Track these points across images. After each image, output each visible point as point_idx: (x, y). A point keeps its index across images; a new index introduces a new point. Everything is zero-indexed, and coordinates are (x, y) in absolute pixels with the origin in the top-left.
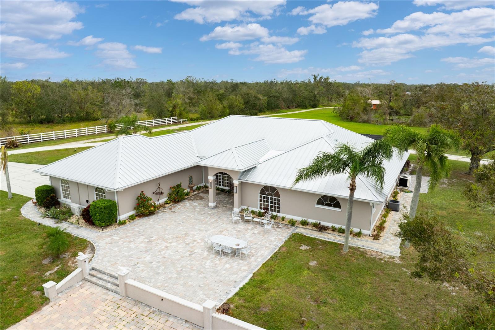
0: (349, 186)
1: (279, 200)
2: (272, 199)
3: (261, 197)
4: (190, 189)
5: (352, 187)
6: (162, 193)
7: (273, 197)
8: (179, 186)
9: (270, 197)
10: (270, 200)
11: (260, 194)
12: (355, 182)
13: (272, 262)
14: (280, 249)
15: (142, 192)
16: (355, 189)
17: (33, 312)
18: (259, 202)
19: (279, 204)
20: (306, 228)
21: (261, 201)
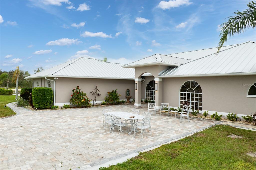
1: (200, 96)
2: (193, 95)
3: (182, 94)
4: (127, 100)
6: (98, 94)
7: (195, 93)
9: (190, 93)
10: (190, 97)
13: (179, 146)
14: (195, 134)
15: (78, 86)
18: (180, 100)
19: (200, 100)
20: (235, 123)
21: (181, 98)
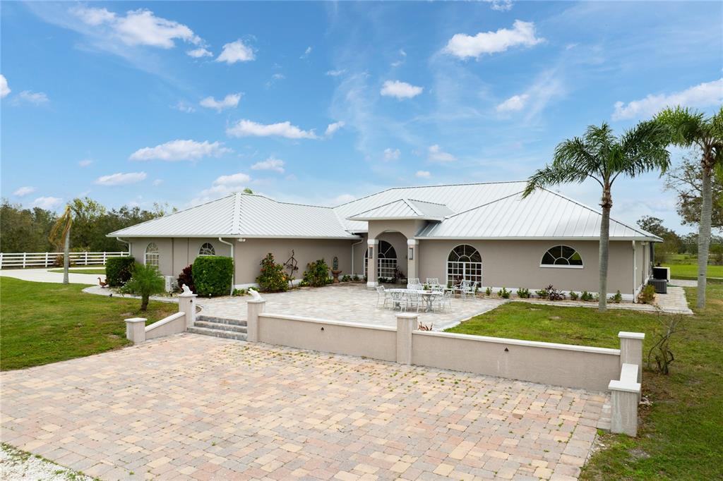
0: (601, 202)
1: (479, 266)
2: (468, 266)
3: (450, 265)
4: (335, 277)
5: (605, 202)
6: (296, 268)
7: (471, 263)
8: (320, 262)
9: (464, 263)
10: (464, 269)
11: (449, 260)
12: (609, 193)
15: (270, 254)
16: (610, 206)
17: (108, 350)
18: (447, 274)
19: (479, 273)
20: (528, 300)
21: (450, 271)
